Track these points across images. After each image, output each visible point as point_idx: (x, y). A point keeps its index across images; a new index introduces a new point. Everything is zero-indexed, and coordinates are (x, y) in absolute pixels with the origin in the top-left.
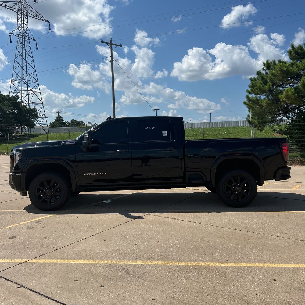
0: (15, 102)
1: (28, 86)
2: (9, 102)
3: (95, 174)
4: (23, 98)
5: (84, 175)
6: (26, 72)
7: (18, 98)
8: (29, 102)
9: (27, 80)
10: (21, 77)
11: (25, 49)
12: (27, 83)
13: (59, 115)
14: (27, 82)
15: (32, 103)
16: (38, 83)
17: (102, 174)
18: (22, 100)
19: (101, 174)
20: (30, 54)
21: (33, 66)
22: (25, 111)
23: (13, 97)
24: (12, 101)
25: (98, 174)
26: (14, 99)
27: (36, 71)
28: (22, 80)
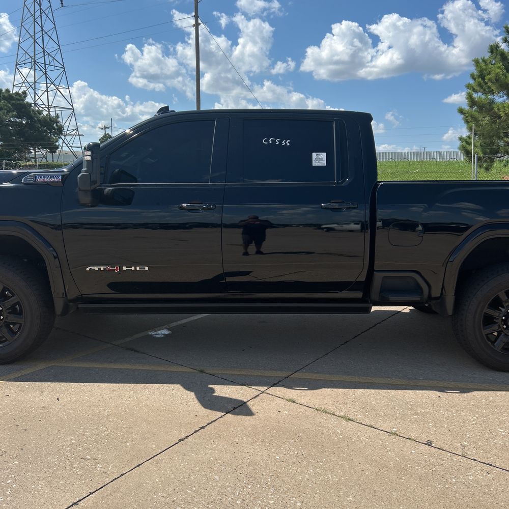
0: (20, 104)
1: (46, 77)
2: (9, 103)
3: (116, 269)
4: (37, 97)
5: (88, 269)
6: (43, 48)
7: (25, 97)
8: (48, 105)
9: (45, 64)
10: (33, 57)
11: (40, 6)
12: (45, 70)
13: (107, 133)
14: (45, 68)
15: (55, 107)
16: (64, 70)
17: (138, 268)
18: (35, 102)
19: (135, 268)
20: (50, 15)
21: (54, 37)
22: (39, 120)
23: (17, 94)
24: (14, 102)
25: (125, 268)
26: (18, 97)
27: (60, 48)
28: (35, 63)
